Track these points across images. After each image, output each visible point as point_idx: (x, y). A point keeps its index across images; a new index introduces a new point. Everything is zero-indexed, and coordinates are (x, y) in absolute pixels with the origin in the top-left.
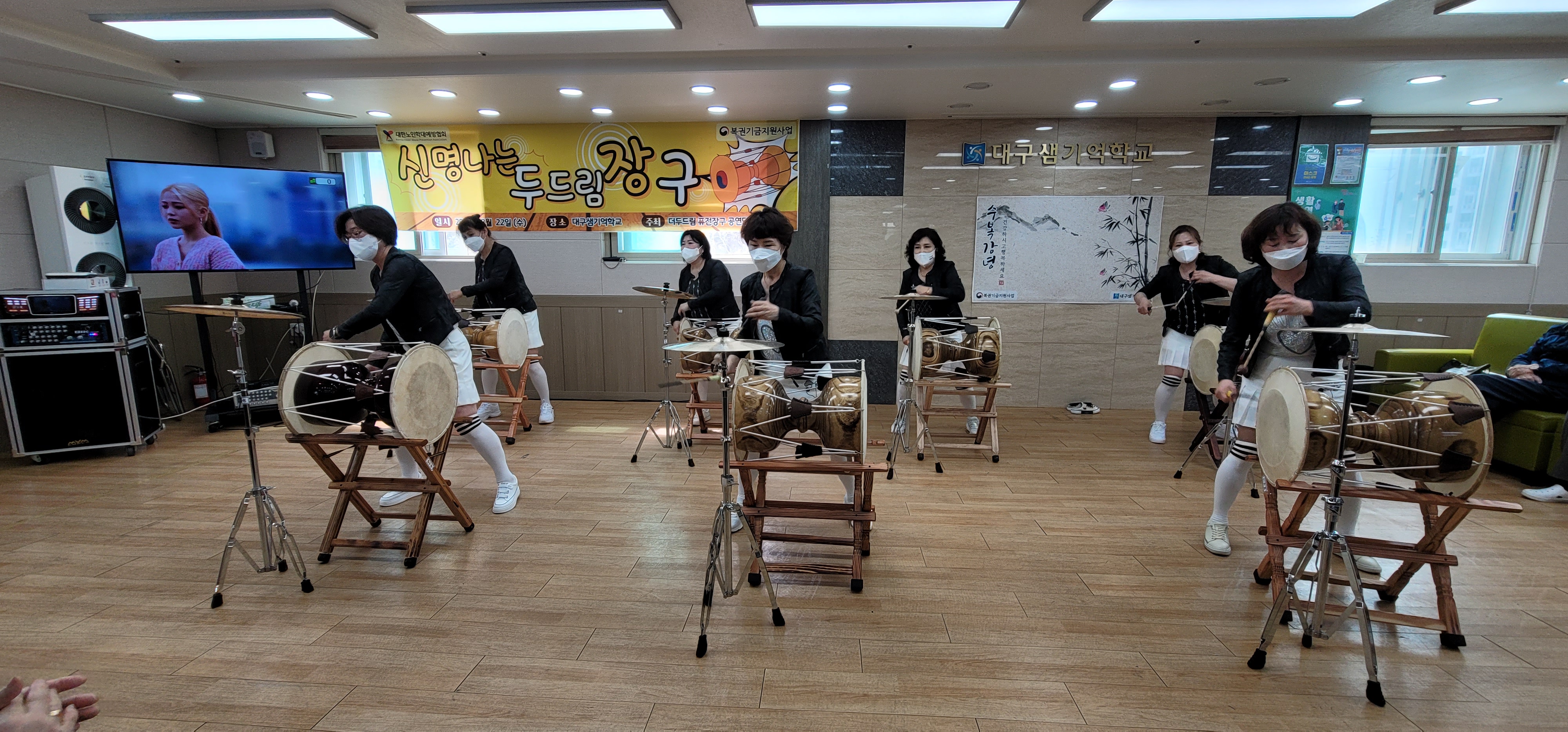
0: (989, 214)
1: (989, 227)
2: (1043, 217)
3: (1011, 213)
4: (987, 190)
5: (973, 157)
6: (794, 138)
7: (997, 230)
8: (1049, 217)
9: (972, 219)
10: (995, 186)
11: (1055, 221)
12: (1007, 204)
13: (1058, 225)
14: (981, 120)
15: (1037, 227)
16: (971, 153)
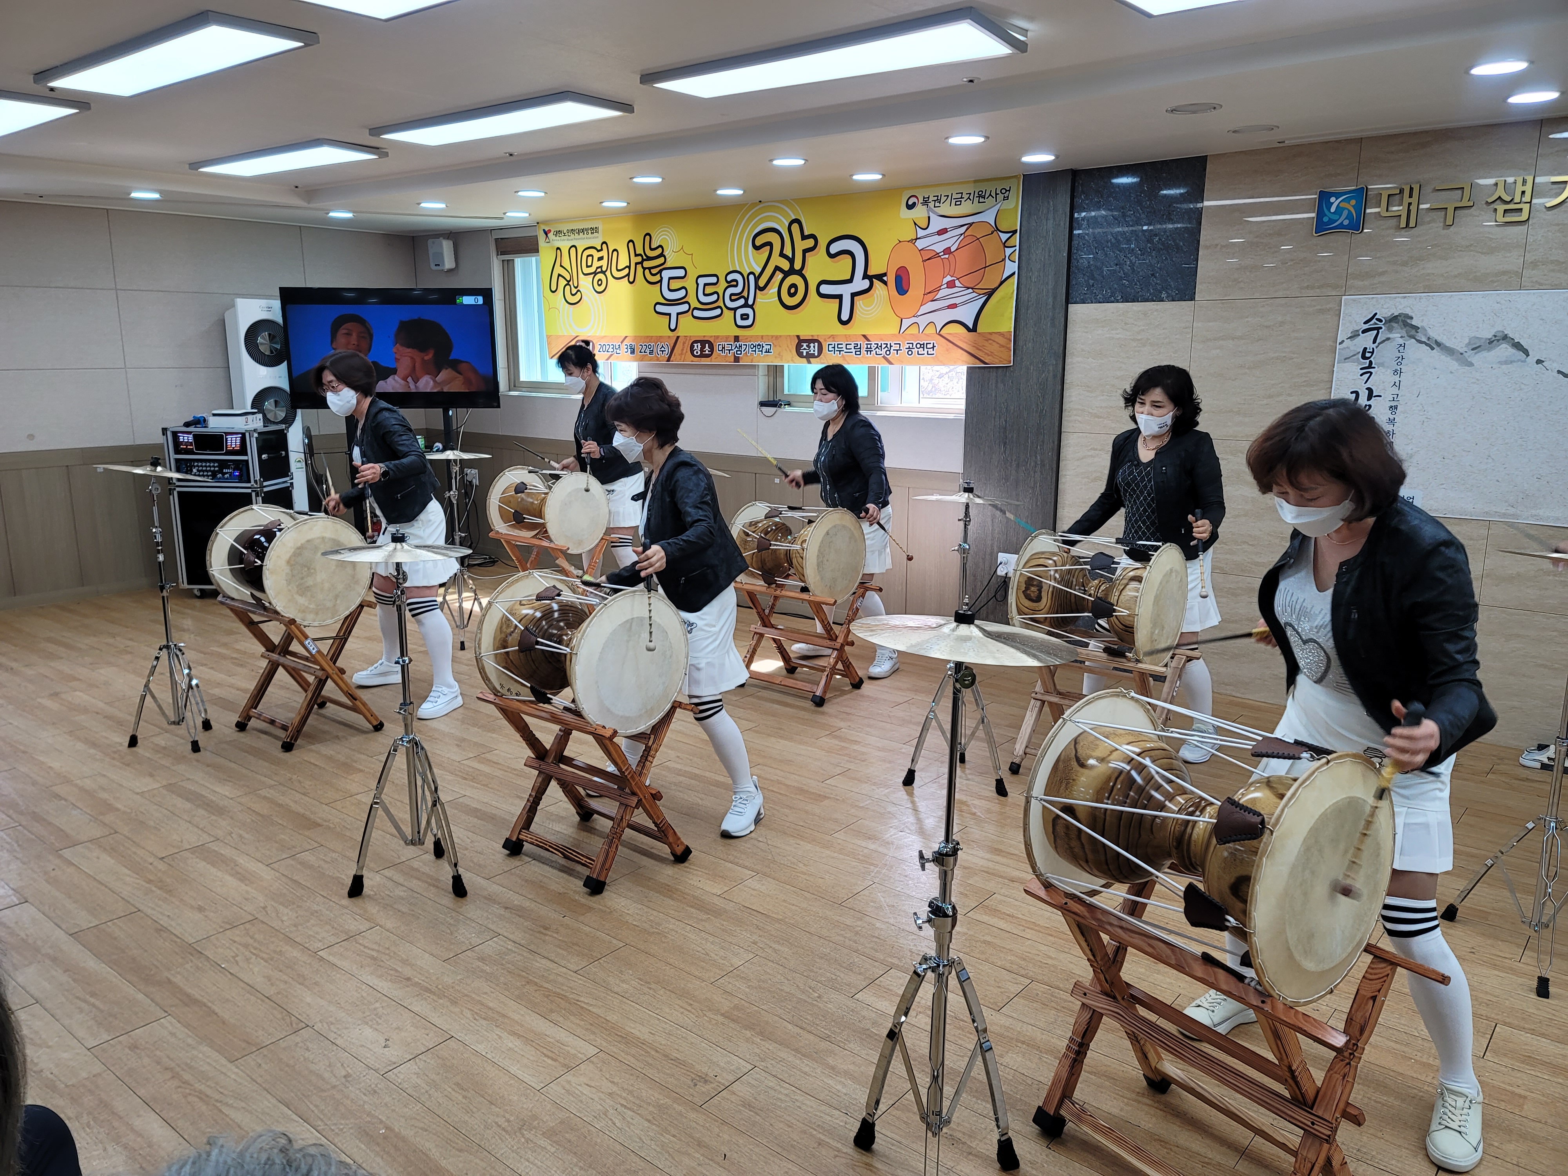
0: (1364, 332)
1: (1364, 357)
2: (1490, 336)
3: (1416, 328)
4: (1366, 283)
5: (1335, 217)
6: (1012, 206)
7: (1382, 365)
8: (1505, 337)
9: (1329, 343)
10: (1383, 273)
11: (1518, 346)
12: (1408, 311)
13: (1527, 354)
14: (1360, 141)
15: (1477, 359)
16: (1333, 209)
